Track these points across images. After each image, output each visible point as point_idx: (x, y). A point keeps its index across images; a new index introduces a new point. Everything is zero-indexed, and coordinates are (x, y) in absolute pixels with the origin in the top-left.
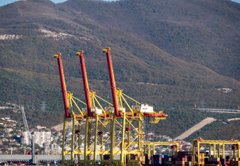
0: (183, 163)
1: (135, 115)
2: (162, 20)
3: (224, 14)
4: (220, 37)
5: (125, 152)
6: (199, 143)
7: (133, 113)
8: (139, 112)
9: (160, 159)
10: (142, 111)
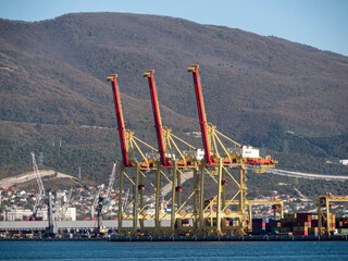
0: (306, 229)
1: (234, 161)
2: (101, 46)
3: (180, 37)
4: (177, 67)
5: (222, 215)
6: (328, 200)
7: (230, 159)
8: (241, 157)
9: (264, 225)
10: (245, 155)
